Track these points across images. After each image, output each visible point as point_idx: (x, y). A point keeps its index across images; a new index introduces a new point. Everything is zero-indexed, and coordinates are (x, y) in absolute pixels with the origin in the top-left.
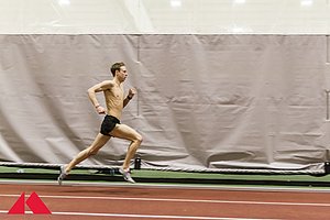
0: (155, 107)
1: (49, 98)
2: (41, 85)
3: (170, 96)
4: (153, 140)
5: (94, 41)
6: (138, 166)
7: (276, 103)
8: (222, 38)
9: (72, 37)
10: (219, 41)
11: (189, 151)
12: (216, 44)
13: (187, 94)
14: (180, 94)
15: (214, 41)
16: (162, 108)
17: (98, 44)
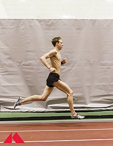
7: (91, 64)
8: (55, 22)
10: (52, 24)
12: (50, 26)
15: (49, 23)
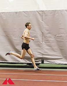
0: (49, 39)
1: (8, 37)
2: (5, 32)
3: (55, 35)
4: (48, 52)
5: (25, 14)
6: (43, 63)
9: (16, 13)
11: (63, 56)
13: (62, 34)
14: (59, 34)
16: (52, 39)
17: (26, 15)
